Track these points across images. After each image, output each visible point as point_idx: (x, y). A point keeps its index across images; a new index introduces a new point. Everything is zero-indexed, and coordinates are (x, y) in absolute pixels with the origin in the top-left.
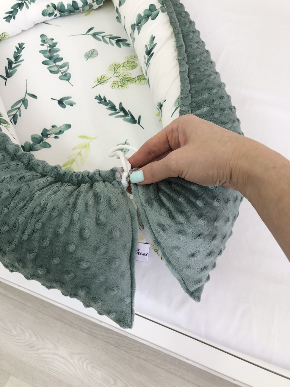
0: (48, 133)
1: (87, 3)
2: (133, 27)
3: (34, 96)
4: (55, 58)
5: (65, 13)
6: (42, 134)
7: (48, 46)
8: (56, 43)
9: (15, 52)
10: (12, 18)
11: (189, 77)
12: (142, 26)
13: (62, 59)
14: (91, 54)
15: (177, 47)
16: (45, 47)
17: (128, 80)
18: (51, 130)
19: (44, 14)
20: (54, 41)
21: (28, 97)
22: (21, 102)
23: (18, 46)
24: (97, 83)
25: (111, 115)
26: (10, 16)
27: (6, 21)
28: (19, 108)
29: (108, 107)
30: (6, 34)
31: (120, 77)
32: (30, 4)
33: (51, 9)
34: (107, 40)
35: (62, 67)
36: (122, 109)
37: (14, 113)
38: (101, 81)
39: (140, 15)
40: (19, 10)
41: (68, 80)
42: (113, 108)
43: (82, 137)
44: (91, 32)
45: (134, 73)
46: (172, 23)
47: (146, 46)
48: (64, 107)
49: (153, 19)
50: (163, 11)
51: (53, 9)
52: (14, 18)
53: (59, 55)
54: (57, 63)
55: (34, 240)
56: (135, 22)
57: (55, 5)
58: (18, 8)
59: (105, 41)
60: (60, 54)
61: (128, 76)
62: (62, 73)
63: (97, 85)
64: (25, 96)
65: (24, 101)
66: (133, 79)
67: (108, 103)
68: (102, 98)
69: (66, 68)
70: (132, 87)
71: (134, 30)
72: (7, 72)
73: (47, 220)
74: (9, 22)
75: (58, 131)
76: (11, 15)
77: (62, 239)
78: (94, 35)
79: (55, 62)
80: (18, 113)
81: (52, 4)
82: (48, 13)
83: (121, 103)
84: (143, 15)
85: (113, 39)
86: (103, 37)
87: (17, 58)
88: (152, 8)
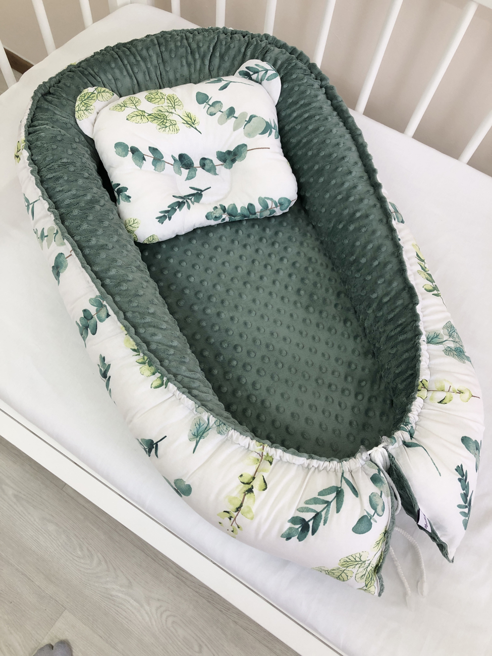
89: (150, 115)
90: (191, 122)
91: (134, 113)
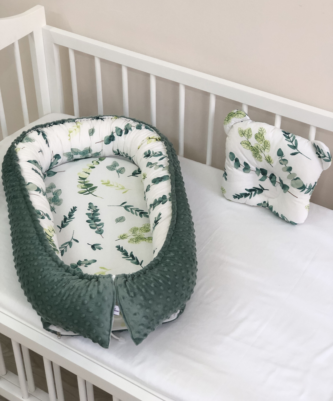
0: (81, 263)
2: (151, 205)
3: (77, 241)
4: (95, 219)
6: (77, 263)
7: (93, 210)
8: (99, 210)
9: (70, 212)
12: (156, 206)
13: (100, 220)
14: (120, 220)
16: (90, 212)
17: (141, 239)
18: (83, 262)
20: (97, 208)
21: (73, 241)
22: (68, 244)
23: (72, 209)
24: (119, 238)
25: (123, 258)
28: (66, 247)
29: (123, 253)
31: (136, 236)
34: (134, 211)
35: (99, 225)
36: (132, 256)
37: (62, 249)
38: (123, 237)
39: (156, 200)
41: (101, 234)
42: (126, 254)
43: (101, 268)
44: (124, 205)
45: (146, 235)
46: (173, 208)
47: (156, 218)
48: (95, 250)
49: (163, 204)
50: (170, 200)
53: (98, 218)
54: (96, 223)
55: (69, 300)
56: (152, 203)
59: (132, 212)
60: (100, 217)
61: (142, 236)
62: (98, 229)
63: (119, 239)
64: (71, 240)
65: (70, 243)
66: (145, 238)
67: (124, 251)
68: (121, 247)
69: (101, 226)
70: (142, 243)
71: (151, 207)
72: (62, 224)
73: (76, 291)
75: (88, 263)
77: (82, 299)
78: (126, 207)
79: (95, 222)
80: (65, 250)
83: (132, 252)
84: (158, 200)
85: (138, 211)
86: (131, 209)
87: (70, 215)
88: (164, 197)
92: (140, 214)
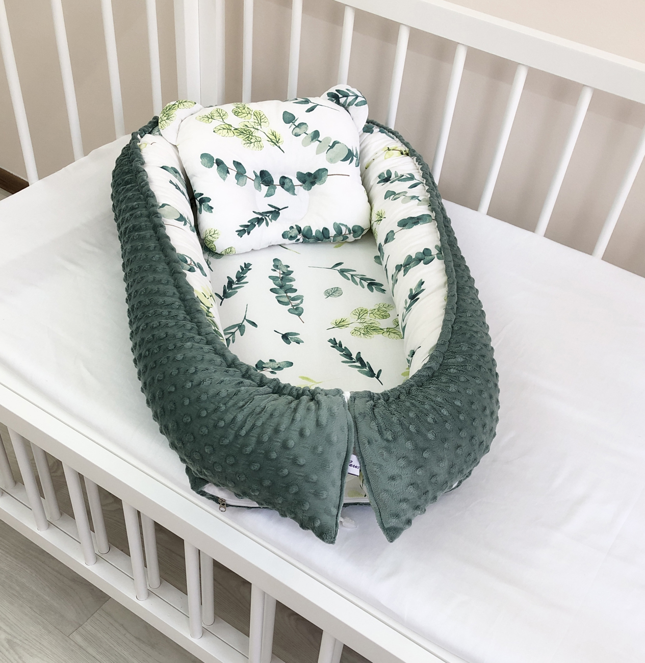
0: (264, 366)
1: (342, 233)
2: (398, 268)
3: (254, 324)
4: (287, 287)
5: (310, 240)
6: (256, 365)
7: (281, 272)
8: (292, 272)
9: (239, 271)
10: (247, 233)
11: (452, 327)
12: (410, 268)
13: (296, 290)
14: (333, 292)
15: (448, 296)
16: (277, 274)
17: (374, 329)
18: (267, 363)
19: (284, 236)
20: (289, 269)
21: (245, 323)
22: (237, 328)
23: (243, 266)
24: (334, 326)
25: (343, 362)
26: (244, 229)
27: (238, 234)
28: (233, 333)
29: (342, 353)
30: (233, 250)
31: (365, 324)
32: (271, 222)
33: (295, 231)
34: (358, 280)
35: (294, 299)
36: (360, 359)
37: (226, 337)
38: (340, 324)
39: (410, 257)
40: (257, 226)
41: (299, 315)
42: (348, 355)
43: (303, 378)
44: (339, 268)
45: (384, 324)
47: (411, 290)
48: (289, 343)
49: (426, 263)
50: (439, 258)
51: (297, 232)
52: (249, 233)
53: (293, 286)
54: (289, 294)
56: (401, 262)
57: (300, 228)
58: (256, 224)
59: (354, 281)
60: (295, 285)
61: (375, 325)
62: (292, 306)
63: (334, 328)
64: (243, 321)
65: (241, 327)
66: (381, 329)
67: (344, 350)
68: (338, 342)
69: (298, 302)
70: (377, 339)
72: (225, 292)
74: (241, 237)
75: (277, 366)
76: (246, 229)
78: (342, 272)
79: (286, 293)
80: (231, 338)
81: (296, 225)
82: (289, 236)
83: (359, 353)
84: (414, 257)
85: (365, 281)
86: (352, 275)
87: (240, 278)
88: (427, 252)
89: (236, 129)
90: (275, 141)
91: (221, 126)
92: (368, 285)
